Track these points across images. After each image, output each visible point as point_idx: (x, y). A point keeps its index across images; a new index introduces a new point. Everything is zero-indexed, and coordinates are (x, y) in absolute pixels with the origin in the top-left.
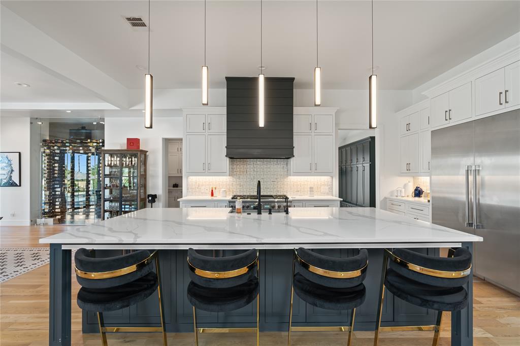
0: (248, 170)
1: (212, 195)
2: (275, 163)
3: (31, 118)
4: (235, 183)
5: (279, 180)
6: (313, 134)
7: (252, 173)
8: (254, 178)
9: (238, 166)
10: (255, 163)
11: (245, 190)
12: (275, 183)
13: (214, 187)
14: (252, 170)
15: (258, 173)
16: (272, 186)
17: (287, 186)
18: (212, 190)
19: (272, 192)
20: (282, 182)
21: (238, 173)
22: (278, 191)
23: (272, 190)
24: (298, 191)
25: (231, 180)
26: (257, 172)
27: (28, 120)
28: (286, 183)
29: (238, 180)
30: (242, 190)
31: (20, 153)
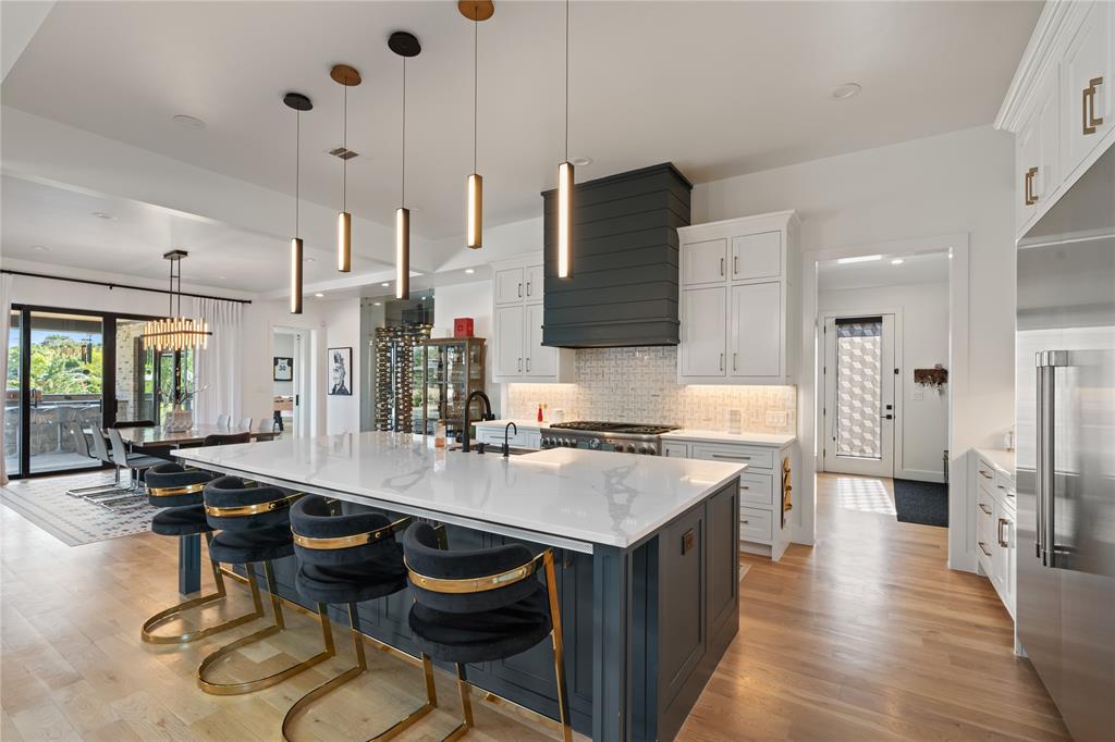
0: (606, 370)
1: (540, 418)
2: (660, 354)
3: (362, 299)
4: (581, 397)
5: (666, 392)
6: (729, 283)
7: (612, 377)
8: (616, 389)
9: (588, 364)
10: (619, 356)
11: (600, 412)
12: (659, 399)
13: (543, 404)
14: (612, 370)
15: (625, 377)
16: (652, 406)
17: (684, 406)
18: (540, 410)
19: (651, 417)
20: (672, 396)
21: (588, 377)
22: (665, 417)
23: (652, 414)
24: (709, 420)
25: (576, 390)
26: (623, 374)
27: (358, 301)
28: (681, 400)
29: (588, 392)
30: (594, 412)
31: (351, 349)
